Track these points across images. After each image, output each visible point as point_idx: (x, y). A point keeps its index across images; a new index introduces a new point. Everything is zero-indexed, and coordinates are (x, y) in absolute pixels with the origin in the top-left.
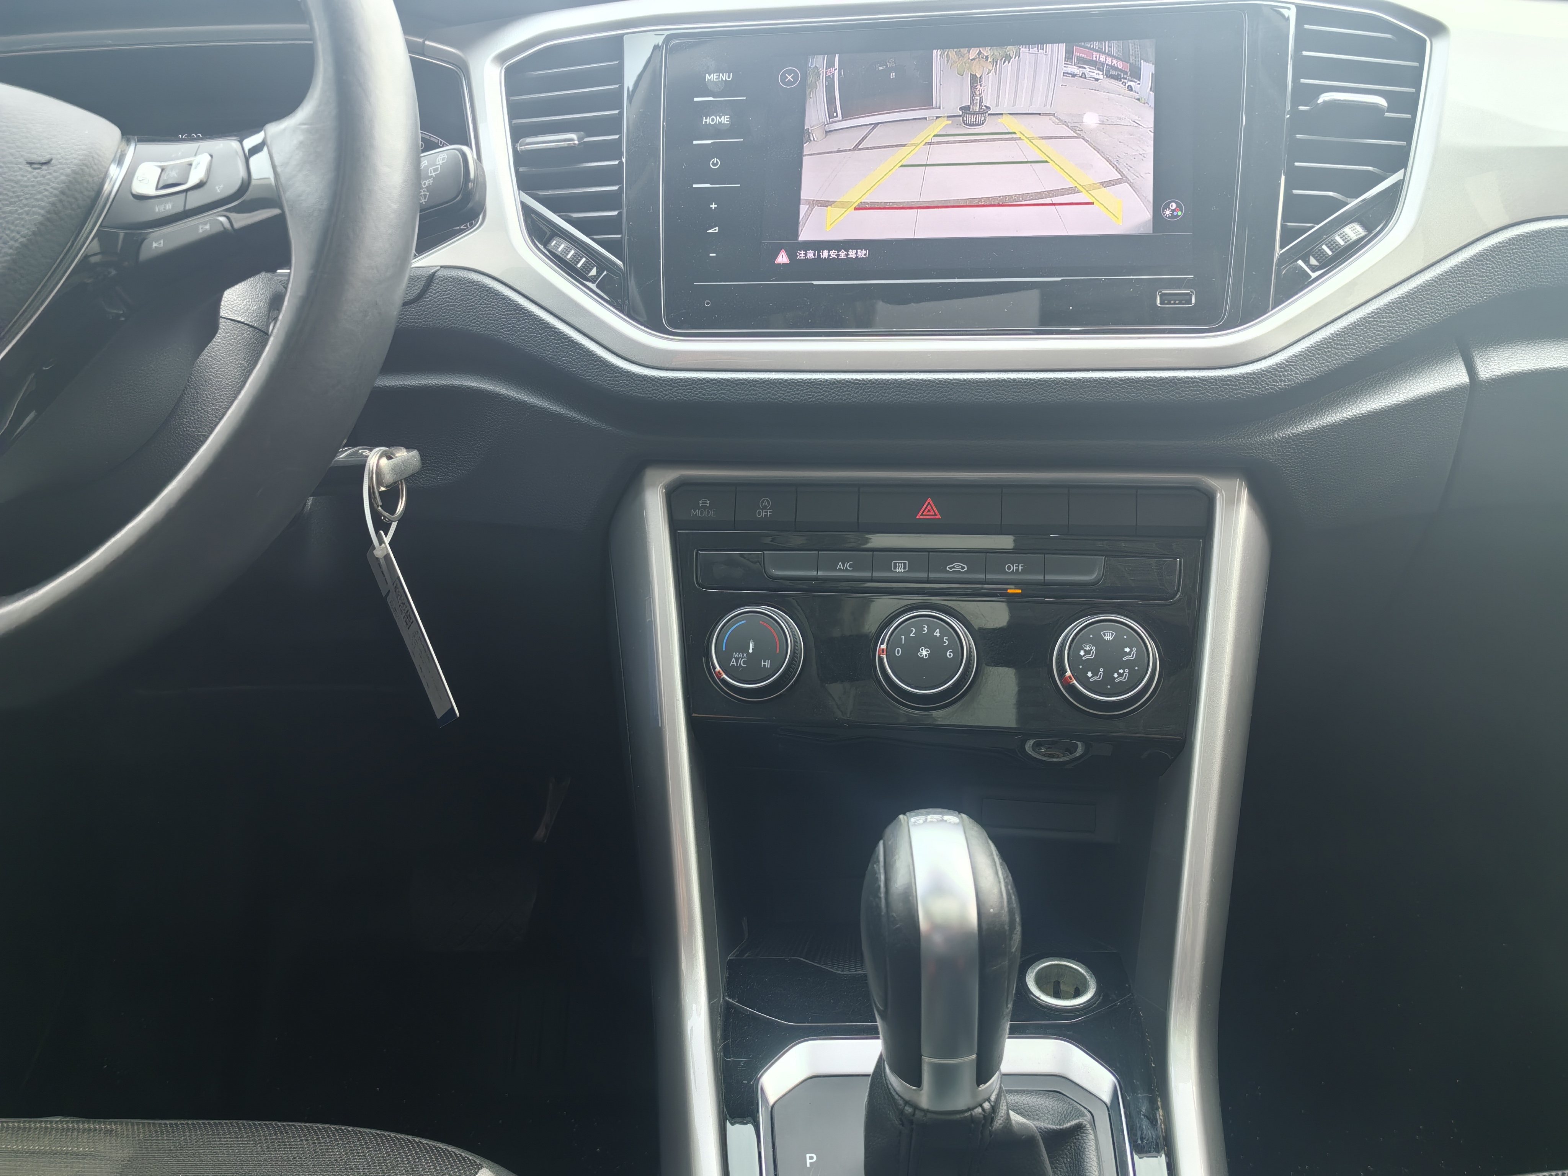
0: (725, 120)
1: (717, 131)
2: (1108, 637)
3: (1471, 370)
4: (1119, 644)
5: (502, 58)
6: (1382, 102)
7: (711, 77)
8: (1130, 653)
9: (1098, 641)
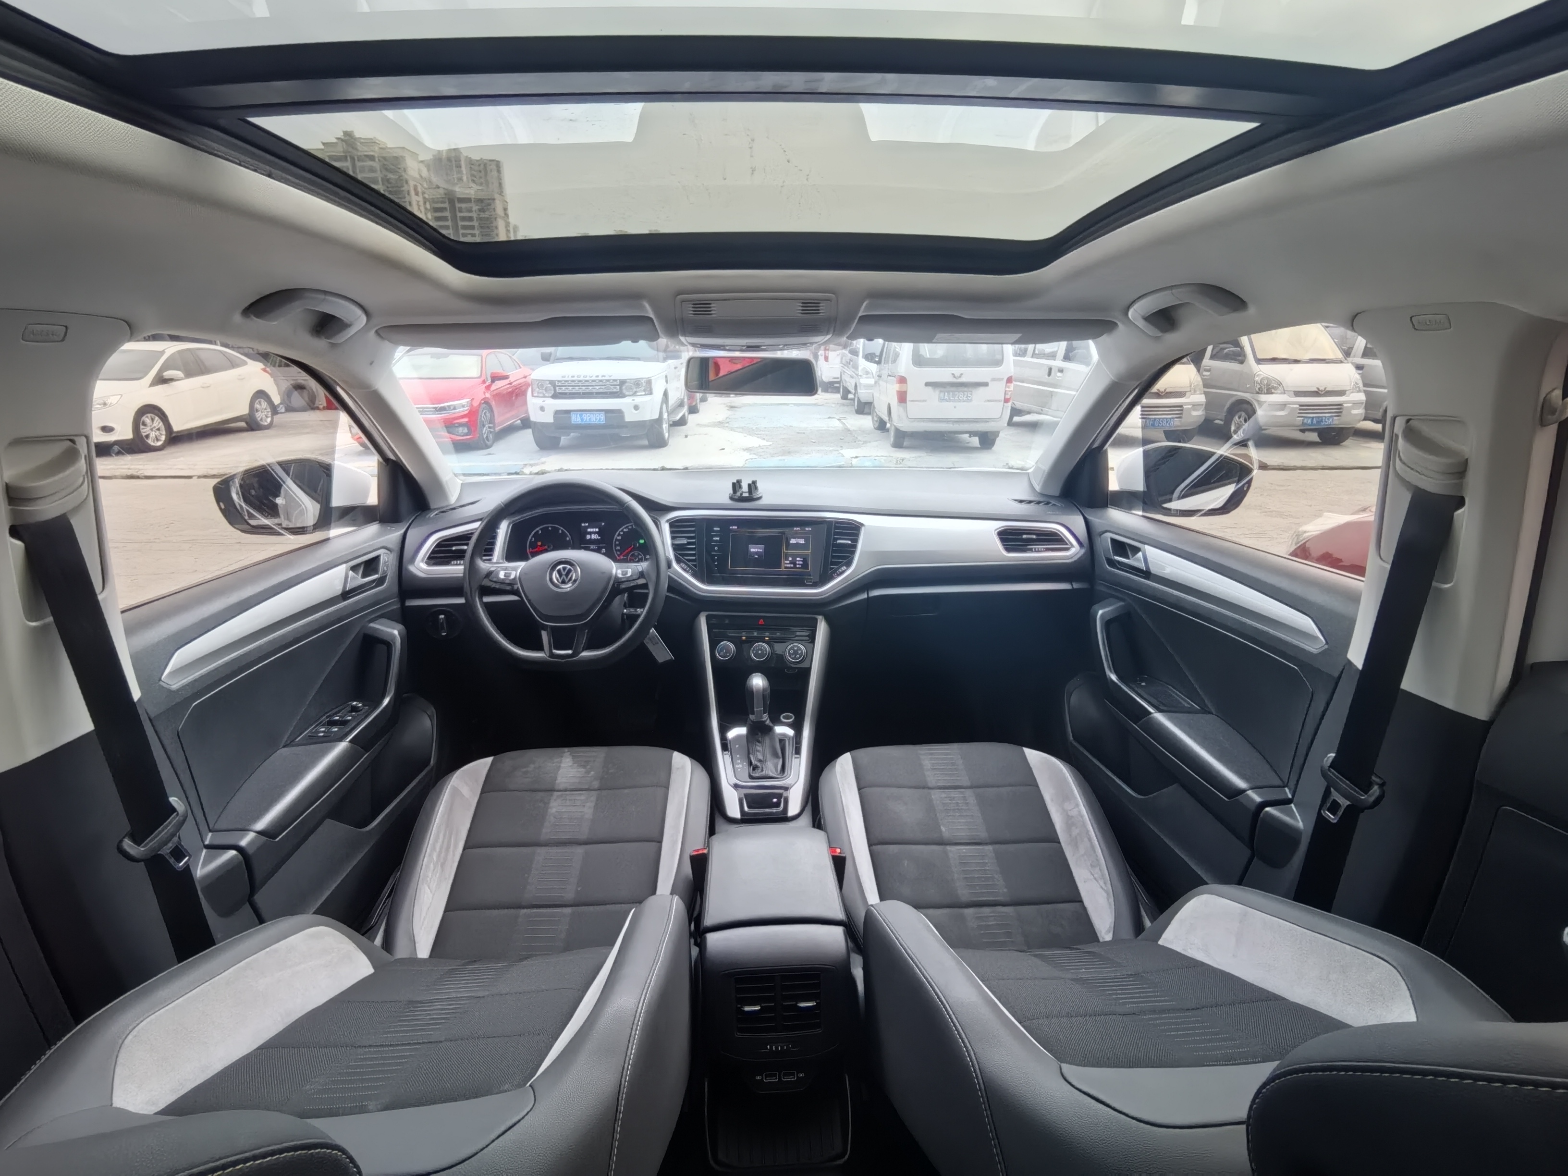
0: (718, 539)
1: (716, 541)
2: (796, 649)
3: (868, 594)
4: (798, 650)
5: (667, 521)
6: (849, 542)
7: (715, 529)
8: (800, 652)
9: (793, 650)
